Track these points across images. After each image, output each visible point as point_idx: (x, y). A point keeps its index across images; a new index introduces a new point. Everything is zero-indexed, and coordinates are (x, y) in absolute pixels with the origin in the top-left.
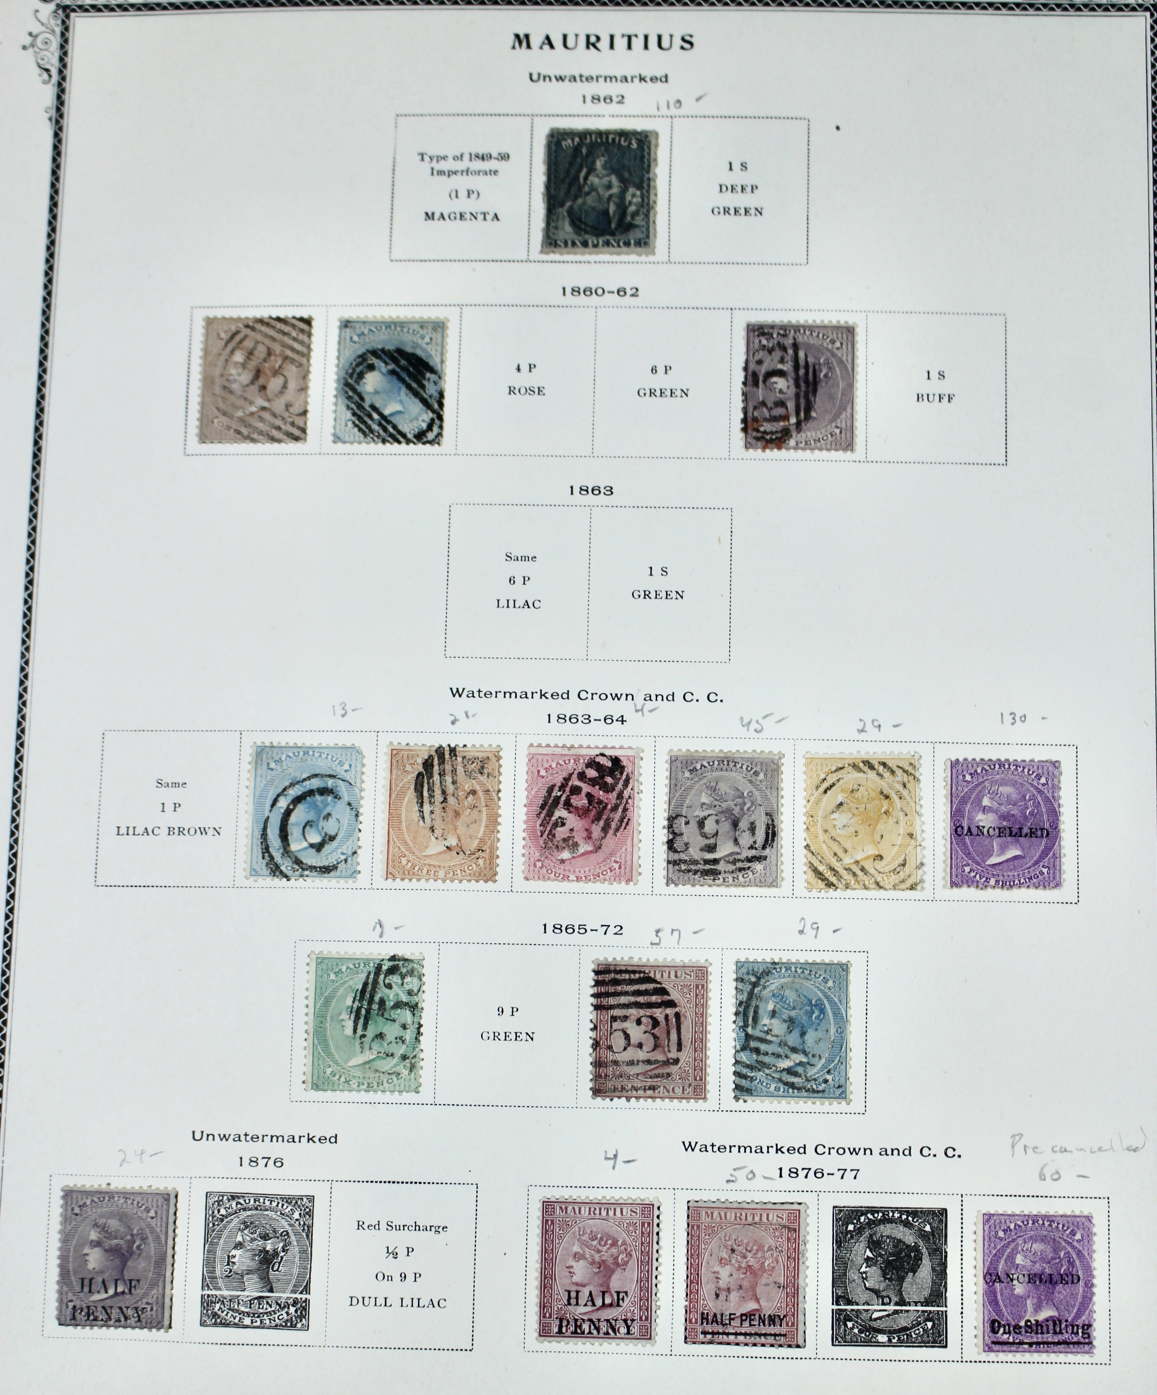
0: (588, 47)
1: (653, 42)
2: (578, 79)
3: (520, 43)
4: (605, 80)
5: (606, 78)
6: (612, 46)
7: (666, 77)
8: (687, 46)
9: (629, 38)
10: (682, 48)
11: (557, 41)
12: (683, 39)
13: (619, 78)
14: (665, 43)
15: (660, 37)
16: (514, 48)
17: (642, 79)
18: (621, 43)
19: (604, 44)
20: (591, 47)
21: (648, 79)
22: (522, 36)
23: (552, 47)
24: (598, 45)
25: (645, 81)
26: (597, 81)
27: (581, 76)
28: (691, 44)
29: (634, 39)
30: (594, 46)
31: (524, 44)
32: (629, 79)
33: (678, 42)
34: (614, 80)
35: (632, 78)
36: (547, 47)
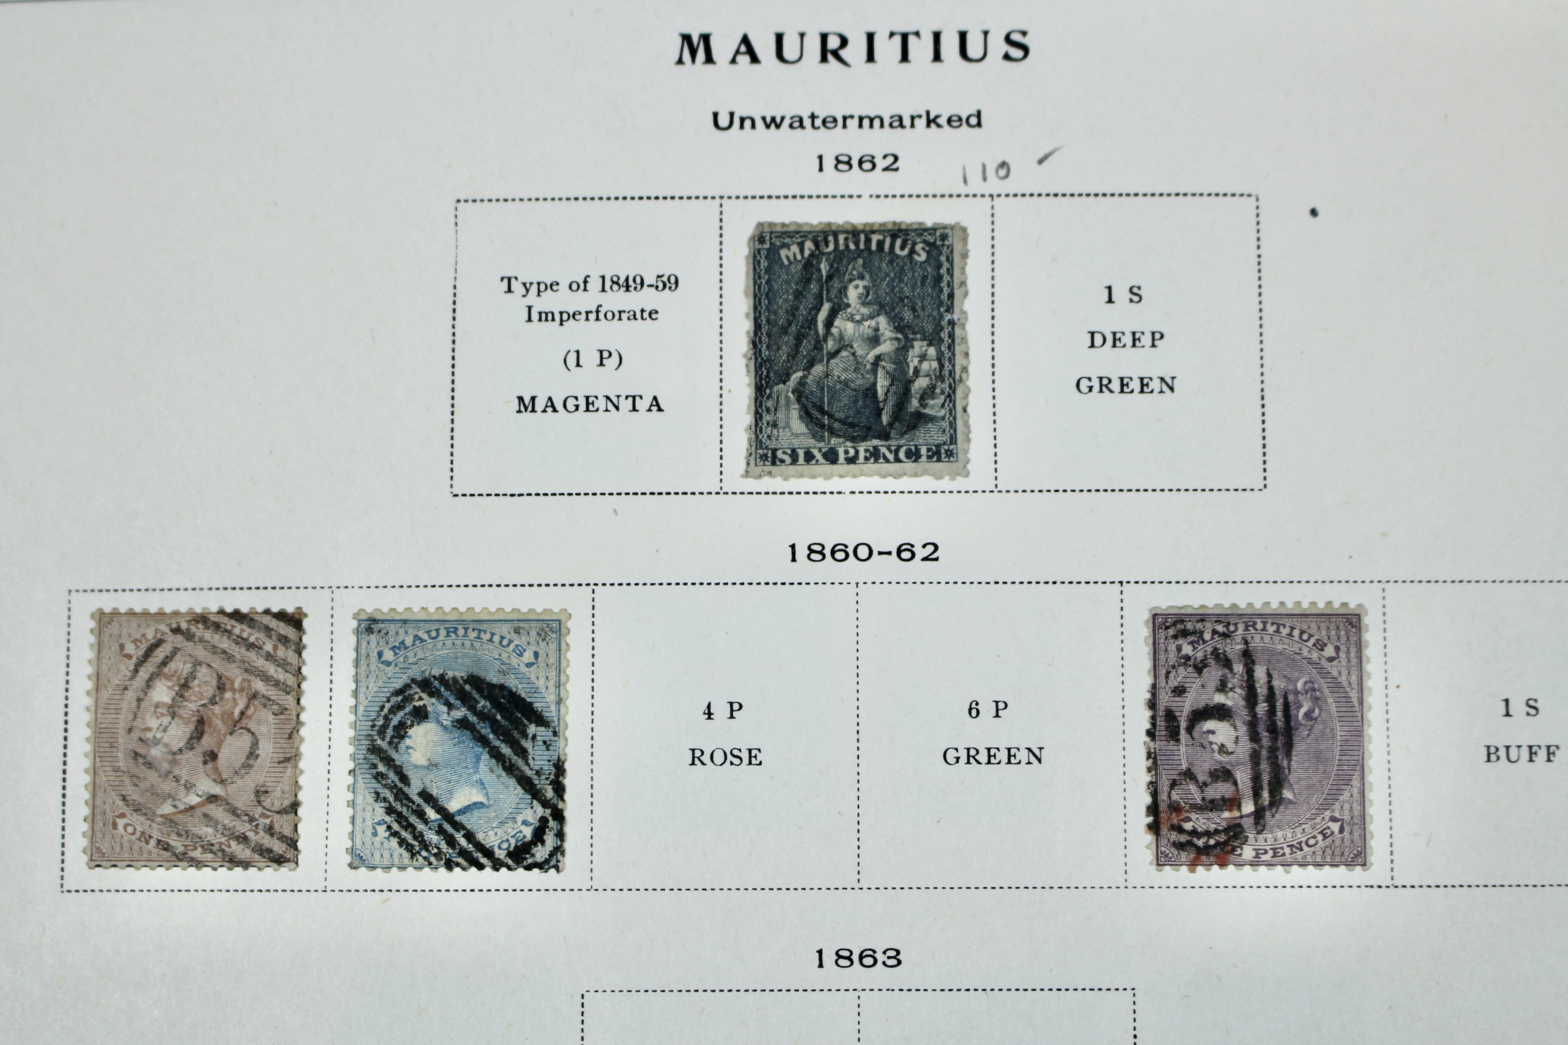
0: (824, 59)
1: (951, 45)
2: (807, 122)
3: (693, 53)
4: (861, 125)
5: (861, 119)
6: (871, 58)
7: (979, 115)
8: (1017, 53)
9: (905, 37)
10: (1007, 57)
11: (765, 47)
12: (1008, 40)
13: (887, 122)
14: (974, 49)
15: (963, 36)
16: (680, 62)
17: (931, 121)
18: (886, 49)
19: (855, 51)
20: (830, 57)
21: (942, 121)
22: (695, 40)
23: (755, 59)
24: (843, 53)
25: (939, 126)
26: (845, 126)
27: (813, 117)
28: (1025, 49)
29: (912, 39)
30: (835, 54)
31: (701, 55)
32: (907, 122)
33: (998, 46)
34: (877, 123)
35: (913, 118)
36: (744, 60)
